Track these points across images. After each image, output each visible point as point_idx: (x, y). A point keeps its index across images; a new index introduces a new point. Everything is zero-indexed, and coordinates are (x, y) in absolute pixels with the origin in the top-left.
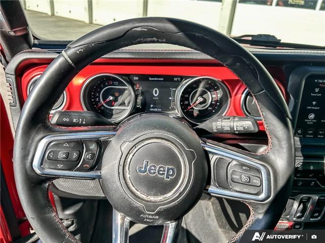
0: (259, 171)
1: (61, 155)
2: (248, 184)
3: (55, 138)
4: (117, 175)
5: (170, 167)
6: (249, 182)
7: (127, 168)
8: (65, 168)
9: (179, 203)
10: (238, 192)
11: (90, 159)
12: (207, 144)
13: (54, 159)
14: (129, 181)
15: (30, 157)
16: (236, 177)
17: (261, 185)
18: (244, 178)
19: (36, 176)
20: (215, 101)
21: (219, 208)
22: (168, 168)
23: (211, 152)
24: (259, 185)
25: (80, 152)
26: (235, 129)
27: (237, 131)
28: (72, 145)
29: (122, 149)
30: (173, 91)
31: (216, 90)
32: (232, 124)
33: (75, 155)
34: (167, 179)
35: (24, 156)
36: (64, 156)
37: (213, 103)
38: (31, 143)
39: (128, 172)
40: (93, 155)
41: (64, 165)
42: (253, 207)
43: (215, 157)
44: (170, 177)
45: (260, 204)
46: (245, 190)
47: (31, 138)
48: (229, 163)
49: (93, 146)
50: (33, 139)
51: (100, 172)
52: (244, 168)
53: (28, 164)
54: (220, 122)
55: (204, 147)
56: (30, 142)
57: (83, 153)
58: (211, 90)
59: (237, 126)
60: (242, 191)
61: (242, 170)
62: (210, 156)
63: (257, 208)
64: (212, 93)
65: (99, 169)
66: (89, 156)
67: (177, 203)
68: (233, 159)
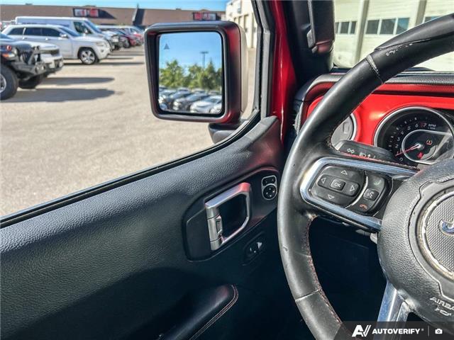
1: (335, 184)
3: (333, 162)
4: (405, 226)
7: (424, 219)
8: (337, 202)
11: (371, 199)
13: (325, 186)
14: (423, 239)
15: (300, 177)
19: (300, 201)
25: (359, 186)
28: (352, 174)
29: (422, 192)
33: (352, 188)
35: (295, 175)
36: (339, 185)
38: (305, 161)
39: (424, 225)
40: (377, 194)
41: (336, 198)
47: (307, 155)
49: (379, 184)
50: (308, 157)
51: (381, 222)
53: (295, 185)
56: (304, 159)
57: (363, 188)
65: (380, 217)
66: (370, 194)
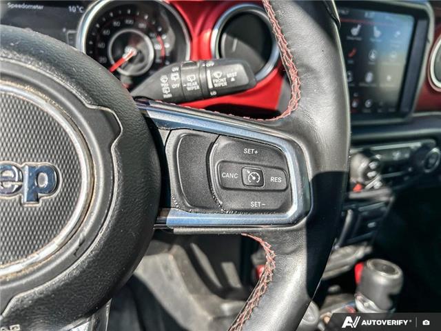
0: (280, 154)
2: (259, 188)
5: (40, 164)
6: (261, 183)
9: (83, 271)
10: (239, 211)
12: (151, 105)
16: (231, 176)
17: (287, 188)
18: (249, 176)
20: (161, 58)
21: (187, 262)
22: (31, 168)
23: (162, 123)
24: (284, 188)
26: (210, 86)
27: (214, 89)
30: (70, 35)
31: (160, 34)
32: (202, 76)
34: (33, 205)
37: (158, 61)
42: (271, 243)
43: (175, 134)
44: (45, 197)
45: (287, 231)
46: (254, 205)
48: (212, 144)
52: (247, 151)
54: (177, 74)
55: (146, 110)
58: (151, 35)
59: (213, 78)
60: (247, 208)
61: (242, 158)
62: (163, 133)
63: (282, 243)
64: (153, 40)
67: (76, 273)
68: (220, 134)
